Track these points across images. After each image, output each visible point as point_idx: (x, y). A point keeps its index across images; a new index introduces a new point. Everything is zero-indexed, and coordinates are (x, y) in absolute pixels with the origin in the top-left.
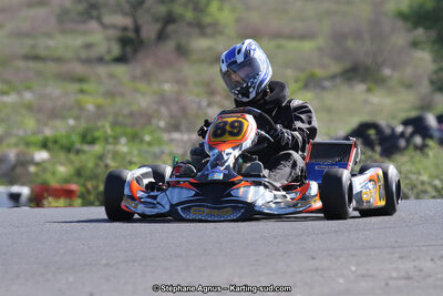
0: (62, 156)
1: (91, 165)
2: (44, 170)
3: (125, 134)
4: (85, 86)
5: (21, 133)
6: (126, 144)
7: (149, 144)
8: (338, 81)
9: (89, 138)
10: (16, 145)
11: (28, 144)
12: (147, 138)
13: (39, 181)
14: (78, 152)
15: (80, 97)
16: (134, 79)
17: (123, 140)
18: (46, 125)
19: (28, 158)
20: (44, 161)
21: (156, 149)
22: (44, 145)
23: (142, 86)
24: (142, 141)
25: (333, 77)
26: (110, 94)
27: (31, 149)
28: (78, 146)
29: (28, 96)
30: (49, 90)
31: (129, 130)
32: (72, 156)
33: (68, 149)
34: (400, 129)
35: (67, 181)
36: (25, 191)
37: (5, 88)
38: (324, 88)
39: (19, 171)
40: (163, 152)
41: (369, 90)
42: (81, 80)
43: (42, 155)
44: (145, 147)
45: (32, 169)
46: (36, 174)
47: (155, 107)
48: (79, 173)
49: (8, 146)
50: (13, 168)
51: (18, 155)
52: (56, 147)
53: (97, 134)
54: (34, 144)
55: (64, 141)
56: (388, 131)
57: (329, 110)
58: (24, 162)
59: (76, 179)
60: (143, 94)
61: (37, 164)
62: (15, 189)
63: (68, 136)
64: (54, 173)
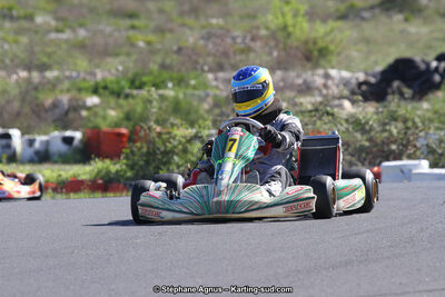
0: (112, 101)
1: (139, 109)
2: (96, 114)
3: (171, 79)
4: (136, 22)
5: (74, 74)
6: (172, 89)
7: (194, 88)
8: (377, 11)
9: (137, 83)
10: (68, 90)
11: (80, 90)
12: (193, 82)
13: (90, 125)
14: (127, 96)
15: (131, 33)
16: (182, 14)
17: (170, 85)
18: (98, 66)
19: (80, 103)
20: (95, 106)
21: (201, 93)
22: (95, 91)
23: (190, 21)
24: (187, 85)
25: (372, 8)
26: (160, 30)
27: (83, 95)
28: (127, 91)
29: (82, 33)
30: (101, 27)
31: (175, 75)
32: (122, 101)
33: (118, 94)
34: (434, 64)
35: (117, 125)
36: (78, 135)
37: (60, 25)
38: (363, 19)
39: (71, 115)
40: (208, 95)
41: (406, 20)
42: (131, 16)
43: (93, 100)
44: (190, 91)
45: (84, 113)
46: (88, 119)
47: (202, 42)
48: (128, 117)
49: (62, 91)
50: (67, 113)
51: (70, 100)
52: (107, 93)
53: (145, 79)
54: (86, 89)
55: (115, 87)
56: (423, 67)
57: (367, 41)
58: (76, 107)
59: (125, 123)
60: (191, 28)
61: (89, 109)
62: (68, 133)
63: (118, 82)
64: (104, 118)
